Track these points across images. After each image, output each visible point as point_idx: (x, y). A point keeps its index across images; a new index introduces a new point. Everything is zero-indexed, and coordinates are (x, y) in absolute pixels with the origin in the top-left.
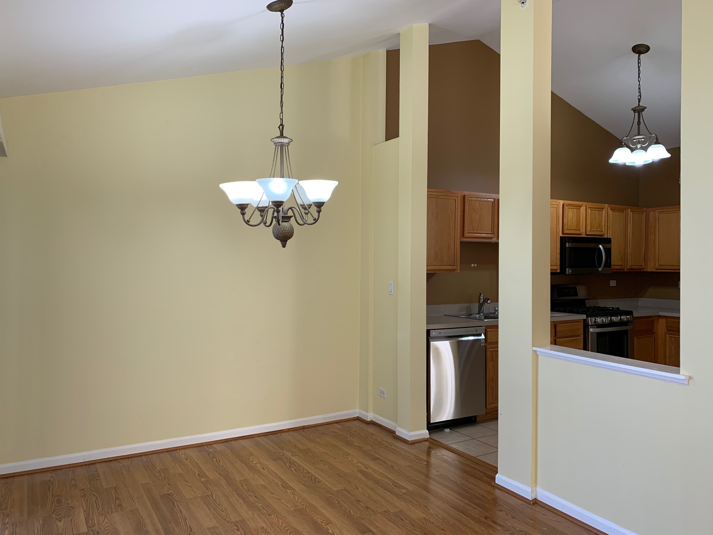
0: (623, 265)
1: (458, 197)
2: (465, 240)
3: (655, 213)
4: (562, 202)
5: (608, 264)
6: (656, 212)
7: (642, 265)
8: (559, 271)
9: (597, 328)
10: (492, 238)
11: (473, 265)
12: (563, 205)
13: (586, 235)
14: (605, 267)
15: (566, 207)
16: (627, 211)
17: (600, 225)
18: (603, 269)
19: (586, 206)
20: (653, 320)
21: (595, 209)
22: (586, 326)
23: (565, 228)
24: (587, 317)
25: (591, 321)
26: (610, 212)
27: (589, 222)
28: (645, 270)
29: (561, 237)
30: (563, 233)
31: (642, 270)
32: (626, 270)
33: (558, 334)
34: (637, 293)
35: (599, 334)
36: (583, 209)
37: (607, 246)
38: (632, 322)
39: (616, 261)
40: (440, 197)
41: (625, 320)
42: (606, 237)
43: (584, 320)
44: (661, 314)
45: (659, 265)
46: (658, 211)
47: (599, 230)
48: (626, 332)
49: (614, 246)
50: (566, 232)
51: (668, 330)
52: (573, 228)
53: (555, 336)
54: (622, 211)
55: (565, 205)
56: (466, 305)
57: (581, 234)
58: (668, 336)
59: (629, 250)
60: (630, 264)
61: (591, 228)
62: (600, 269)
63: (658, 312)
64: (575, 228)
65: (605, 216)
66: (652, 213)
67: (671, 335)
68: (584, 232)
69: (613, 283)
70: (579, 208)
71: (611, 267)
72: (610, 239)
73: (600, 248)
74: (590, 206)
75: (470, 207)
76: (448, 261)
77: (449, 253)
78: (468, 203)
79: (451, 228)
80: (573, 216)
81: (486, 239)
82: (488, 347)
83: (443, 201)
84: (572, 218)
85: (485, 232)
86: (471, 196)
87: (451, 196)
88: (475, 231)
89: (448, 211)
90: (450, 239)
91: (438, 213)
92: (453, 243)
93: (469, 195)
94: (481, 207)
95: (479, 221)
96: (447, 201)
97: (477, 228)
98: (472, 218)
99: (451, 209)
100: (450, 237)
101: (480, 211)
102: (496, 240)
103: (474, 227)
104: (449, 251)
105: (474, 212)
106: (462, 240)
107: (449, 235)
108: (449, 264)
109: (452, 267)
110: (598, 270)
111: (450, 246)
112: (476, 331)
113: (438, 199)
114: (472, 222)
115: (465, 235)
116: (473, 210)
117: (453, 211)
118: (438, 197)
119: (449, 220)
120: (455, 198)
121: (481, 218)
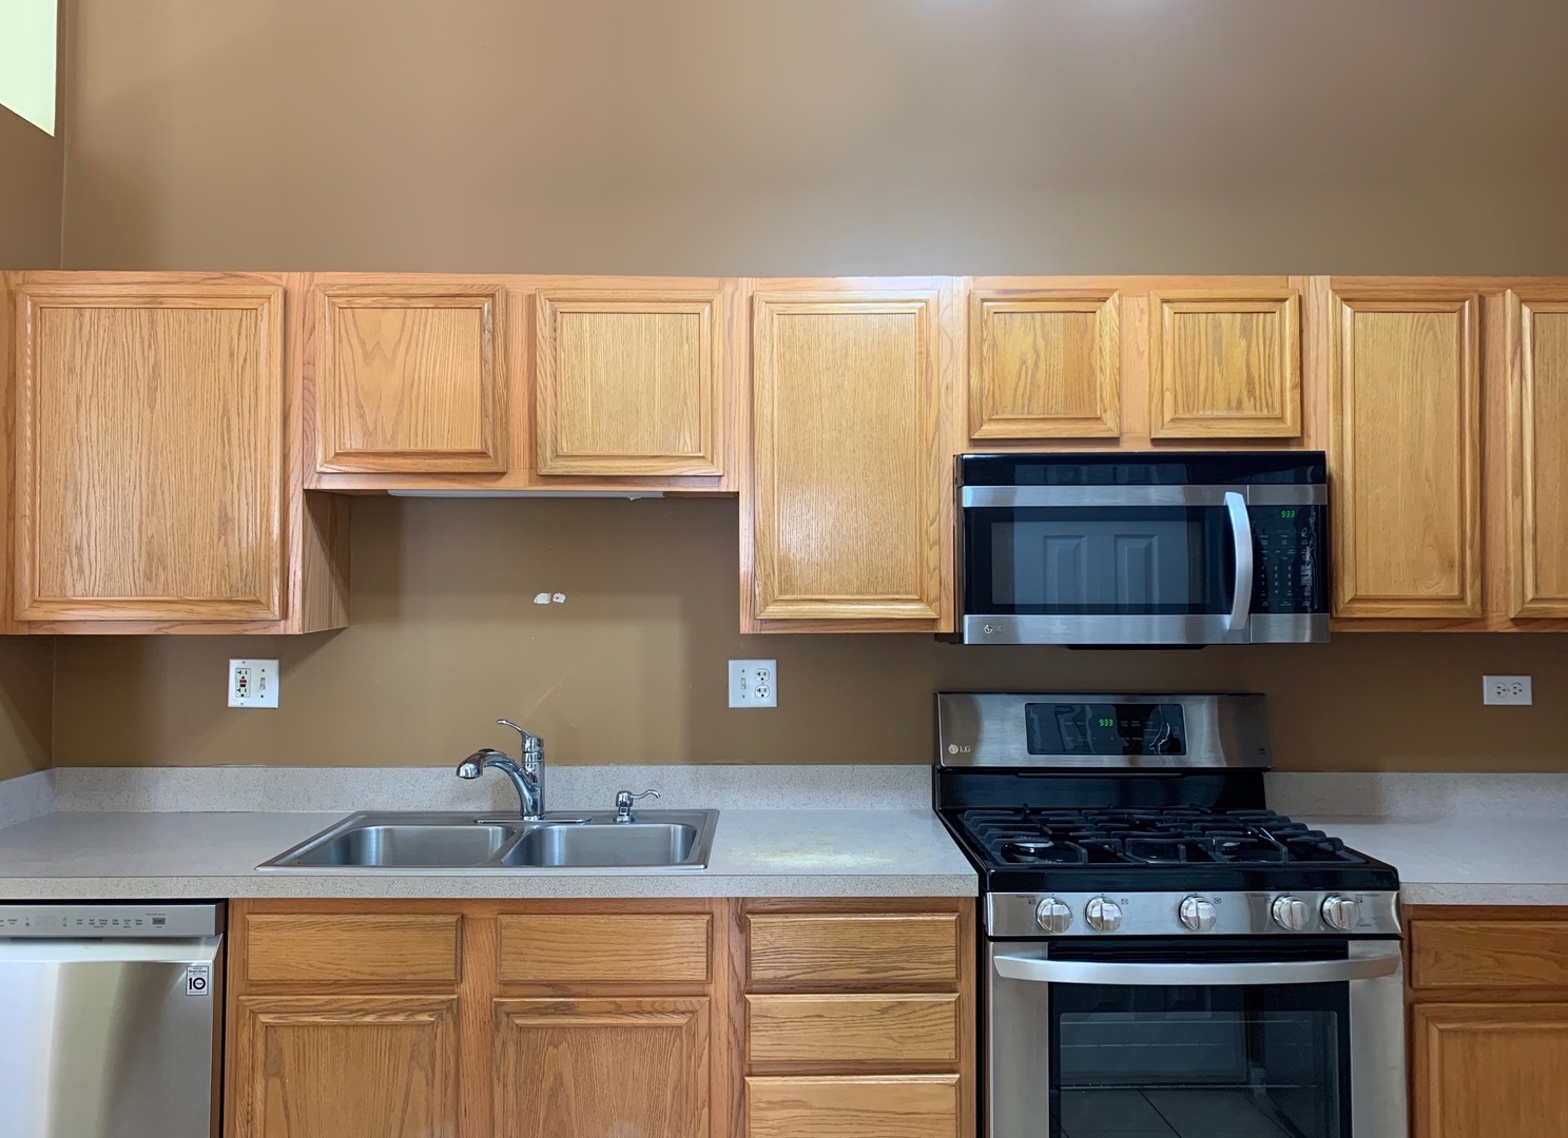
0: (1460, 600)
1: (268, 298)
4: (962, 287)
5: (1303, 592)
9: (1058, 955)
10: (500, 475)
11: (542, 599)
12: (969, 299)
13: (1154, 441)
14: (1254, 606)
15: (985, 310)
16: (1488, 300)
17: (1257, 386)
19: (1148, 297)
21: (1218, 307)
25: (996, 911)
29: (959, 462)
30: (976, 442)
33: (758, 973)
36: (1116, 312)
37: (1291, 494)
40: (170, 303)
43: (978, 903)
47: (1250, 412)
50: (995, 431)
52: (1039, 412)
54: (1440, 302)
55: (976, 299)
57: (1113, 442)
59: (1518, 515)
61: (1187, 403)
62: (1229, 619)
64: (1057, 412)
68: (1138, 428)
69: (1506, 691)
70: (1083, 306)
71: (1337, 610)
72: (1319, 457)
73: (1226, 509)
74: (1173, 295)
75: (345, 340)
76: (223, 583)
77: (226, 545)
78: (330, 321)
79: (232, 434)
80: (1036, 352)
81: (461, 482)
82: (246, 1004)
83: (188, 320)
84: (1030, 362)
85: (444, 448)
86: (347, 289)
87: (233, 297)
88: (380, 448)
89: (217, 360)
90: (229, 484)
91: (159, 376)
92: (247, 504)
93: (334, 285)
94: (411, 335)
95: (402, 401)
96: (206, 320)
97: (395, 432)
98: (357, 389)
99: (232, 355)
100: (232, 477)
101: (407, 353)
102: (527, 483)
103: (375, 428)
104: (226, 540)
105: (368, 357)
106: (312, 487)
107: (224, 468)
108: (229, 595)
109: (247, 608)
110: (1221, 623)
111: (230, 514)
112: (159, 921)
113: (160, 312)
114: (362, 407)
115: (322, 466)
116: (366, 354)
117: (245, 360)
118: (161, 303)
119: (224, 402)
120: (254, 303)
121: (412, 385)
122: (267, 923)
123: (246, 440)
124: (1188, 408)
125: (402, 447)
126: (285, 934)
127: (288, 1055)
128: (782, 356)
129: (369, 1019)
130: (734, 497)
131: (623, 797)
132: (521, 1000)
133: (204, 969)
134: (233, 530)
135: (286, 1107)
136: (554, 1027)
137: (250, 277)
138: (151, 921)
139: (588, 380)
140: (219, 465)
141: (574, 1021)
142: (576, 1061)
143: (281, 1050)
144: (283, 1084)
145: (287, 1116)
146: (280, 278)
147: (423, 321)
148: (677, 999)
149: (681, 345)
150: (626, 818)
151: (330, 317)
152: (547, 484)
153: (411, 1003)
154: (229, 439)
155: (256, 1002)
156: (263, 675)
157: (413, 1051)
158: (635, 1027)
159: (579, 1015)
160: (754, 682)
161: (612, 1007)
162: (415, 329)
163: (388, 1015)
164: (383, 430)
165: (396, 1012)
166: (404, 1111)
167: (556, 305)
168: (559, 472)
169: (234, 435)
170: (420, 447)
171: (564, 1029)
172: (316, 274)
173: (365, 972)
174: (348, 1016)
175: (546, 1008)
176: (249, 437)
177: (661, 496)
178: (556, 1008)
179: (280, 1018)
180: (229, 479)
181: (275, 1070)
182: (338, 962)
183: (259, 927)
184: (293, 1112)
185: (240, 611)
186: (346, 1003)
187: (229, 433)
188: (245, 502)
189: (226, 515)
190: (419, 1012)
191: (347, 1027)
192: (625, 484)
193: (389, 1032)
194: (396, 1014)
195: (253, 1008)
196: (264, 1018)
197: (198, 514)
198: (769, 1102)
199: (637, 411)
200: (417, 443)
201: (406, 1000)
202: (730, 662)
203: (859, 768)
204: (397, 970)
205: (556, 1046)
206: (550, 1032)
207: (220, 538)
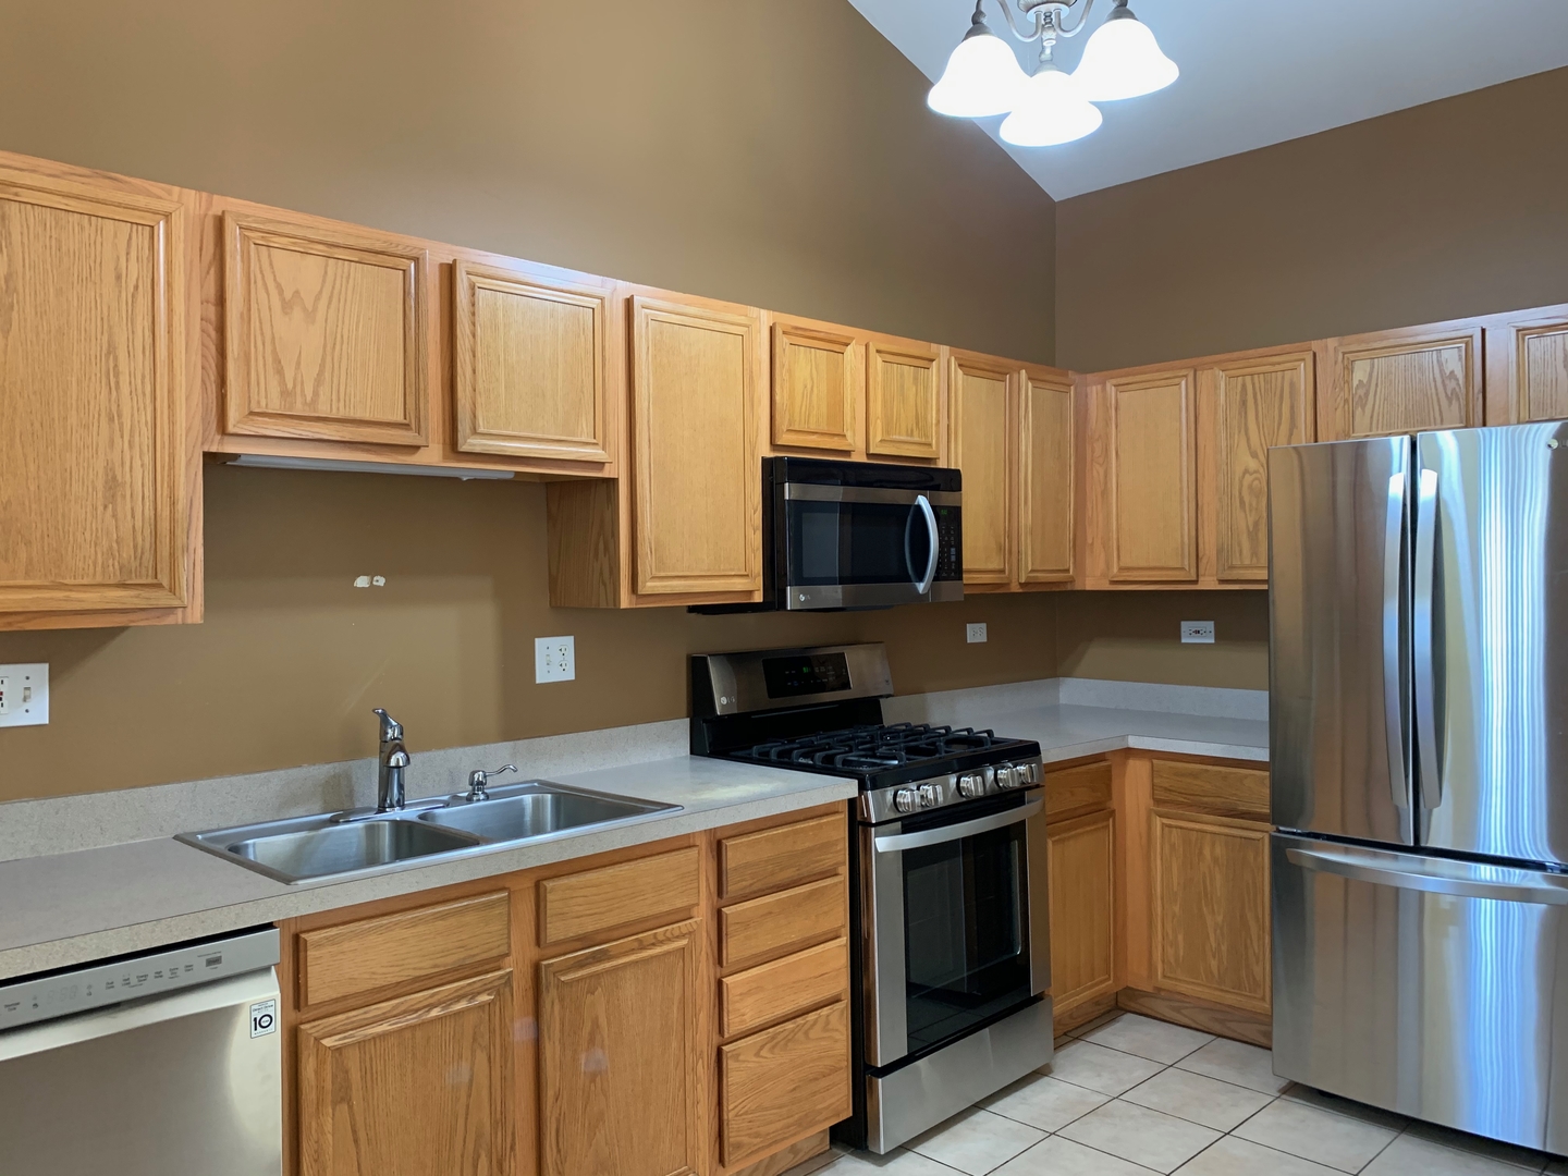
0: (1003, 571)
1: (167, 216)
2: (230, 447)
3: (1104, 389)
4: (765, 317)
5: (951, 566)
6: (1108, 385)
7: (1068, 571)
8: (758, 598)
9: (905, 830)
10: (416, 448)
11: (362, 582)
12: (772, 330)
13: (869, 455)
14: (936, 579)
15: (781, 340)
16: (1015, 376)
17: (920, 420)
18: (933, 588)
19: (867, 346)
20: (1108, 770)
21: (901, 360)
22: (859, 826)
23: (782, 423)
24: (862, 788)
25: (876, 805)
26: (959, 375)
27: (877, 408)
28: (1078, 587)
29: (764, 460)
30: (774, 446)
31: (1069, 588)
32: (1015, 588)
33: (732, 887)
34: (1052, 663)
35: (910, 858)
36: (854, 354)
37: (947, 498)
38: (1037, 786)
39: (978, 554)
40: (26, 196)
41: (1014, 784)
42: (942, 464)
43: (852, 802)
44: (1134, 742)
45: (1121, 569)
46: (1114, 381)
47: (916, 439)
48: (1017, 831)
49: (975, 503)
50: (785, 439)
51: (1158, 802)
52: (813, 427)
53: (720, 893)
54: (998, 374)
55: (779, 331)
56: (321, 771)
57: (847, 453)
58: (1158, 821)
59: (1026, 517)
60: (1030, 566)
61: (887, 429)
62: (921, 587)
63: (1124, 737)
64: (824, 428)
65: (938, 386)
66: (1094, 391)
67: (1166, 821)
68: (861, 445)
69: (976, 633)
70: (836, 348)
71: (961, 579)
72: (957, 472)
73: (919, 508)
74: (882, 347)
75: (260, 282)
76: (111, 562)
77: (114, 516)
78: (242, 256)
79: (121, 378)
80: (812, 379)
81: (376, 453)
82: (309, 1032)
83: (57, 223)
84: (809, 387)
85: (367, 416)
86: (263, 223)
87: (119, 205)
88: (299, 410)
89: (98, 281)
90: (117, 439)
91: (15, 290)
92: (142, 465)
93: (248, 216)
94: (333, 288)
95: (323, 360)
96: (82, 228)
97: (316, 394)
98: (273, 338)
99: (118, 277)
100: (121, 430)
101: (328, 307)
102: (441, 459)
103: (294, 387)
104: (114, 510)
105: (287, 307)
106: (214, 449)
107: (111, 420)
108: (119, 578)
109: (144, 593)
110: (916, 589)
111: (119, 478)
112: (214, 961)
113: (15, 206)
114: (280, 362)
115: (234, 426)
116: (283, 300)
117: (136, 287)
118: (16, 194)
119: (110, 336)
120: (148, 219)
121: (335, 344)
122: (326, 938)
123: (139, 387)
124: (888, 433)
125: (323, 411)
126: (346, 946)
127: (355, 1076)
128: (655, 357)
129: (435, 1013)
130: (613, 482)
131: (479, 776)
132: (562, 958)
133: (270, 1003)
134: (124, 497)
135: (354, 1132)
136: (591, 976)
137: (130, 183)
138: (205, 963)
139: (502, 359)
140: (103, 414)
141: (608, 965)
142: (608, 1002)
143: (347, 1072)
144: (351, 1107)
145: (356, 1141)
146: (170, 193)
147: (345, 275)
148: (680, 924)
149: (579, 336)
150: (482, 797)
151: (242, 252)
152: (459, 461)
153: (475, 986)
154: (117, 383)
155: (321, 1027)
156: (27, 684)
157: (475, 1033)
158: (652, 957)
159: (610, 958)
160: (556, 657)
161: (636, 945)
162: (338, 282)
163: (451, 1004)
164: (303, 390)
165: (458, 999)
166: (469, 1096)
167: (473, 278)
168: (478, 449)
169: (124, 379)
170: (342, 414)
171: (597, 975)
172: (215, 197)
173: (425, 967)
174: (414, 1016)
175: (587, 959)
176: (143, 383)
177: (511, 476)
178: (594, 958)
179: (345, 1038)
180: (117, 433)
181: (343, 1096)
182: (400, 963)
183: (319, 945)
184: (362, 1135)
185: (137, 597)
186: (413, 1003)
187: (117, 375)
188: (139, 463)
189: (114, 478)
190: (479, 993)
191: (412, 1027)
192: (528, 465)
193: (453, 1021)
194: (458, 1001)
195: (316, 1035)
196: (327, 1042)
197: (75, 476)
198: (741, 994)
199: (544, 395)
200: (338, 409)
201: (469, 984)
202: (536, 640)
203: (641, 727)
204: (455, 957)
205: (593, 993)
206: (588, 981)
207: (105, 507)
